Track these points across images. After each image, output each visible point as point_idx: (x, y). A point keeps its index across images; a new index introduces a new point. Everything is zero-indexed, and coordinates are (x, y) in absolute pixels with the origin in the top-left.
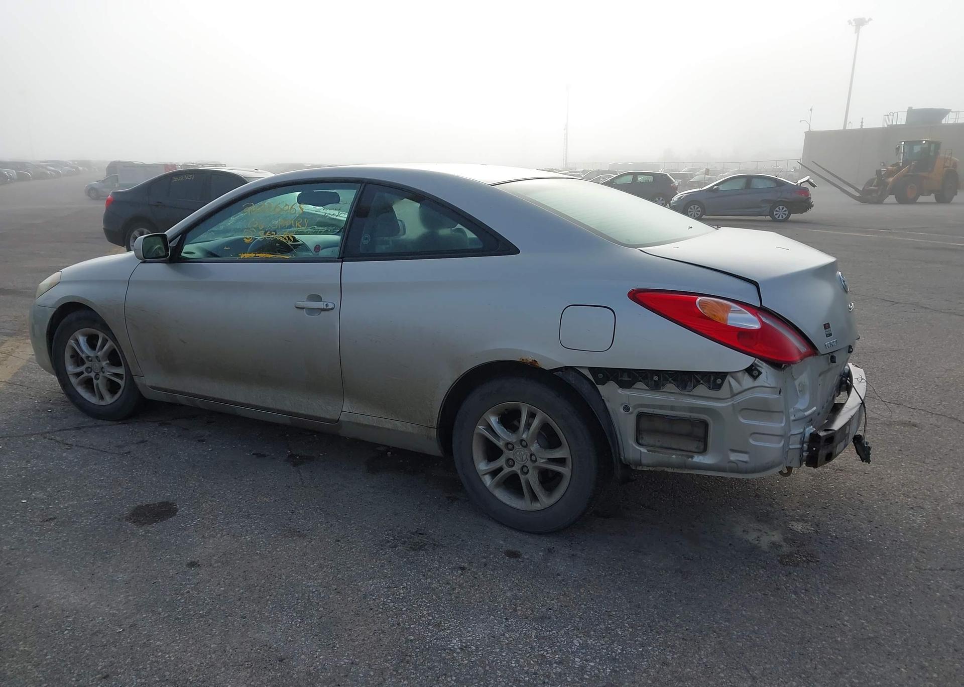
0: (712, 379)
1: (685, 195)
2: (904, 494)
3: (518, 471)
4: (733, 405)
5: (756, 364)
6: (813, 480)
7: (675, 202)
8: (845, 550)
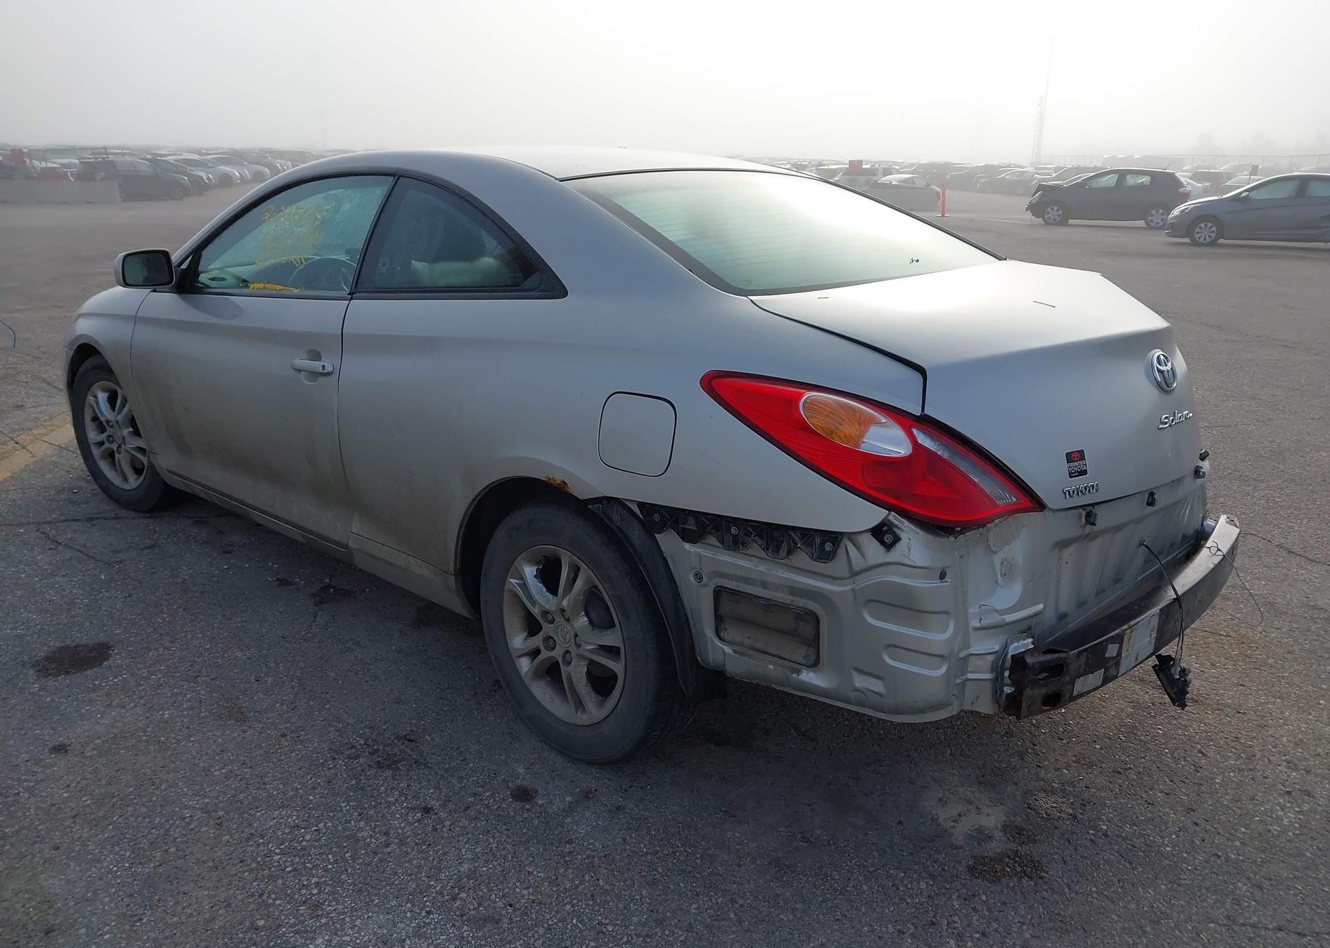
0: (818, 541)
1: (1192, 206)
2: (1288, 762)
3: (558, 658)
4: (853, 590)
5: (890, 521)
6: (1130, 715)
7: (1176, 217)
8: (1107, 862)
